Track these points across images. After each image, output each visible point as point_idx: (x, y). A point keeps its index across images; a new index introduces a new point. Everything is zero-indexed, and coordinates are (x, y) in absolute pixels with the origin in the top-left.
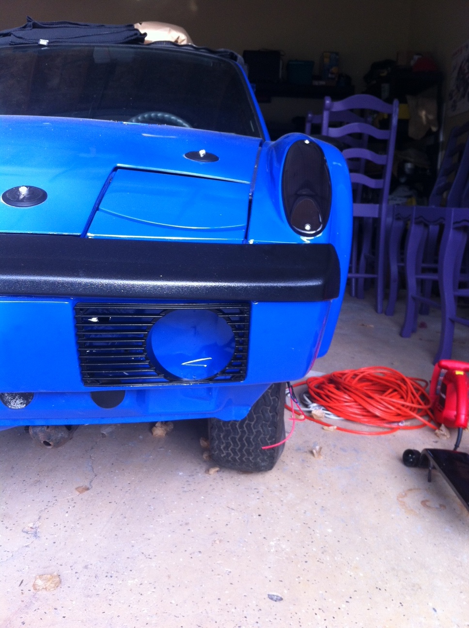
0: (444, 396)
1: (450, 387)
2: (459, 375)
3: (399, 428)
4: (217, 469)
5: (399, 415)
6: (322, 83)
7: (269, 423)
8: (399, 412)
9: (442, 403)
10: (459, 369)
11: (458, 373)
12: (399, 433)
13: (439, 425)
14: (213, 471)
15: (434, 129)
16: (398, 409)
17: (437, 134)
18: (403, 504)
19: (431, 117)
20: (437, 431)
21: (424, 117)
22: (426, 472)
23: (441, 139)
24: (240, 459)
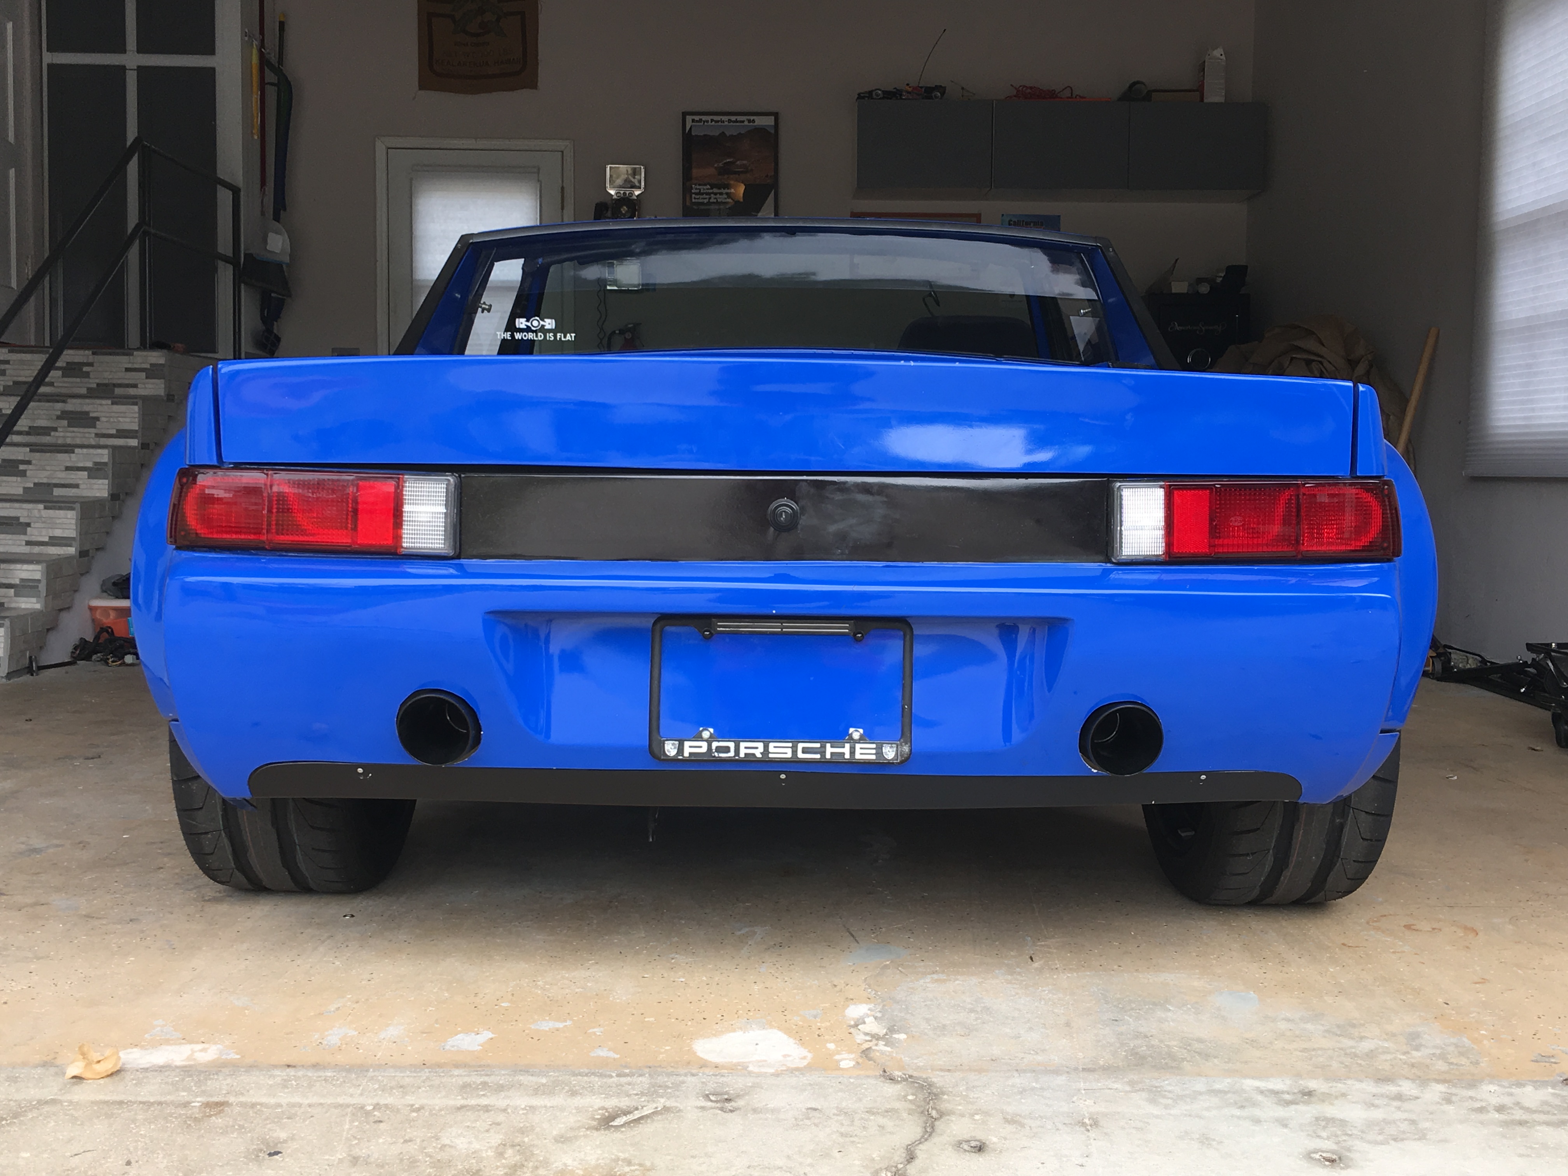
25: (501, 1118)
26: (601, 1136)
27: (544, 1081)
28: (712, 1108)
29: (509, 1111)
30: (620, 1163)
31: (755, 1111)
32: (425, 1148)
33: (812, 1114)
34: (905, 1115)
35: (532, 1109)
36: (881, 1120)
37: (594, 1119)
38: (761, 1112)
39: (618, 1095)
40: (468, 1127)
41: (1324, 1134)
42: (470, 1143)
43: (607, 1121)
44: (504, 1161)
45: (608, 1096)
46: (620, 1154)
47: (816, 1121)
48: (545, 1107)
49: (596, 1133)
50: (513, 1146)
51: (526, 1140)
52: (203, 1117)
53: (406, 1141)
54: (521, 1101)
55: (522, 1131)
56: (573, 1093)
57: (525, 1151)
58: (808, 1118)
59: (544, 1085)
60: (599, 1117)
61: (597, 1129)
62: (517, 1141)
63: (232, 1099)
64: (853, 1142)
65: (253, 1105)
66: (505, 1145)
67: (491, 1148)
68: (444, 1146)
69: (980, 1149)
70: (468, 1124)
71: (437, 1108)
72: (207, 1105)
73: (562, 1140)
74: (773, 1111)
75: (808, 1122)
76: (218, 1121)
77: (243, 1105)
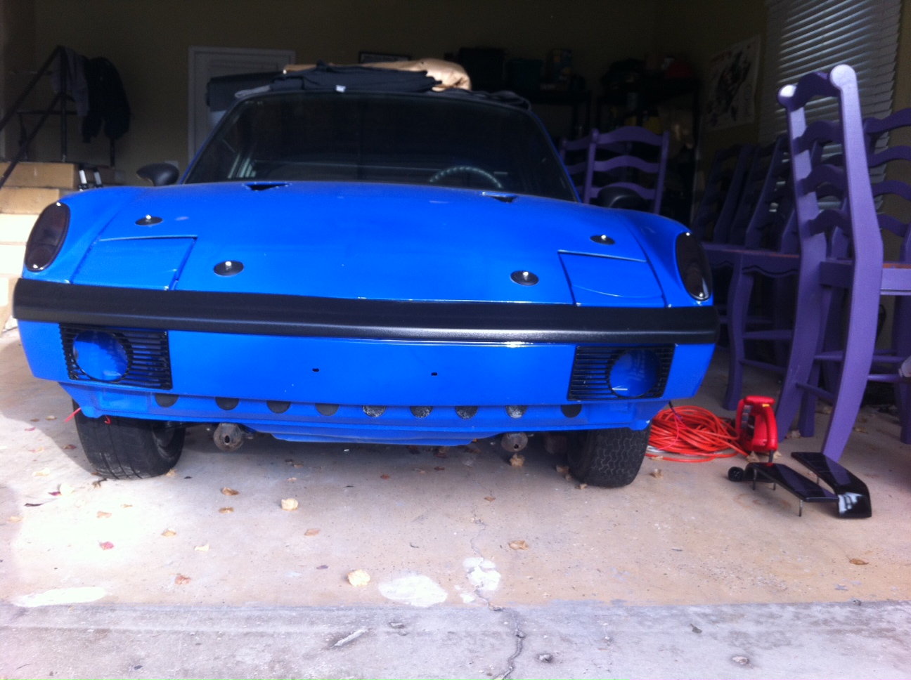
0: (752, 427)
1: (758, 418)
2: (766, 408)
3: (715, 457)
4: (585, 485)
5: (713, 446)
6: (552, 87)
7: (642, 439)
8: (714, 443)
9: (750, 433)
10: (765, 403)
11: (764, 405)
12: (715, 460)
13: (749, 453)
14: (583, 486)
15: (690, 146)
16: (714, 440)
17: (692, 152)
18: (739, 503)
19: (686, 132)
20: (748, 457)
21: (678, 134)
22: (751, 483)
23: (698, 157)
24: (614, 472)
25: (271, 642)
26: (330, 655)
27: (294, 614)
28: (394, 633)
29: (275, 636)
30: (343, 674)
31: (419, 634)
32: (227, 664)
33: (452, 636)
34: (505, 637)
35: (288, 634)
36: (492, 640)
37: (326, 642)
38: (422, 635)
39: (338, 624)
40: (252, 648)
41: (737, 643)
42: (253, 659)
43: (333, 643)
44: (274, 673)
45: (332, 625)
46: (343, 667)
47: (455, 641)
48: (296, 633)
49: (327, 652)
50: (279, 662)
51: (287, 657)
52: (95, 640)
53: (215, 659)
54: (283, 629)
55: (284, 651)
56: (312, 623)
57: (286, 665)
58: (450, 639)
59: (295, 617)
60: (328, 640)
61: (328, 649)
62: (281, 658)
63: (112, 627)
64: (477, 656)
65: (125, 632)
66: (274, 661)
67: (265, 663)
68: (238, 662)
69: (549, 660)
70: (251, 646)
71: (233, 634)
72: (98, 631)
73: (309, 657)
74: (430, 634)
75: (450, 642)
76: (103, 643)
77: (118, 631)
